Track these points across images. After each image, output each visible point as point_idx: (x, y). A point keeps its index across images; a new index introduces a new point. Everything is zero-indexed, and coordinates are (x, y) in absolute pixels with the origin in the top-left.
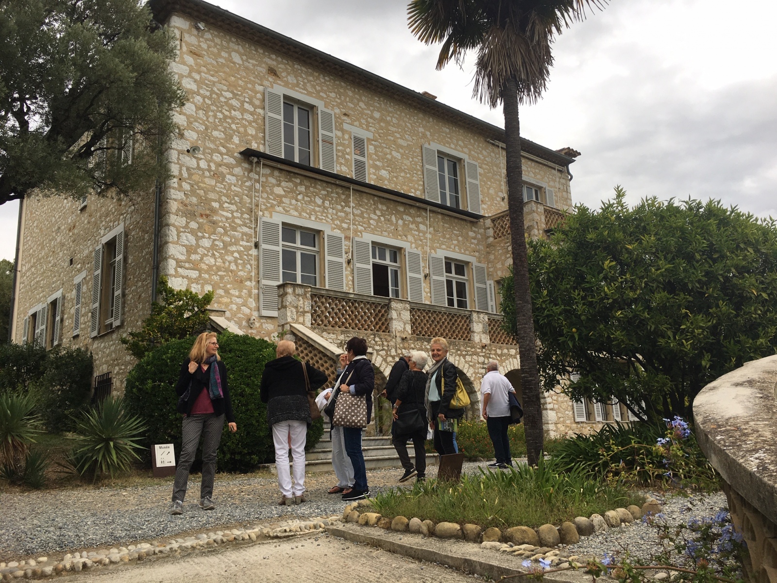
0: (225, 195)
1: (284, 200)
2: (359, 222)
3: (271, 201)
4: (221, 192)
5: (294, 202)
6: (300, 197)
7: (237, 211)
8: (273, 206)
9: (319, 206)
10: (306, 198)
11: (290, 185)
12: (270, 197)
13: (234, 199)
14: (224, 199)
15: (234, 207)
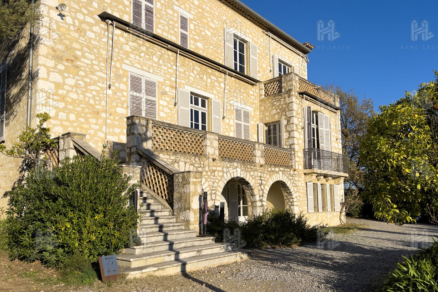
0: (86, 46)
1: (131, 55)
2: (183, 77)
3: (121, 55)
4: (83, 44)
5: (137, 57)
6: (142, 54)
7: (95, 60)
8: (122, 59)
9: (156, 63)
10: (147, 56)
11: (135, 45)
12: (121, 52)
13: (93, 50)
14: (85, 49)
15: (93, 57)
